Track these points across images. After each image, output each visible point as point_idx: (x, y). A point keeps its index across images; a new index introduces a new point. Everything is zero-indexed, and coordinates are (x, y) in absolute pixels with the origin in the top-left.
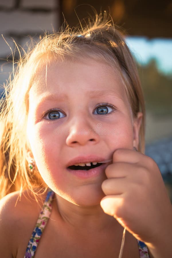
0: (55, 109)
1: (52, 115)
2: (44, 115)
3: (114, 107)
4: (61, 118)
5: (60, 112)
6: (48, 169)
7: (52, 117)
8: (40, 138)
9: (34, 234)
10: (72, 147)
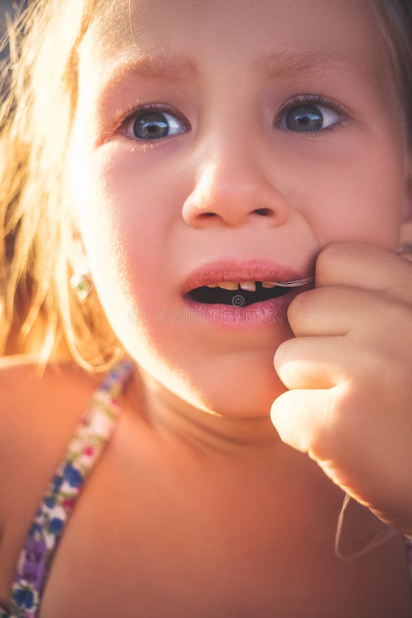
0: (153, 106)
1: (146, 125)
2: (119, 124)
3: (342, 107)
4: (173, 136)
5: (168, 117)
6: (125, 293)
7: (145, 133)
8: (107, 197)
9: (58, 482)
10: (197, 227)
